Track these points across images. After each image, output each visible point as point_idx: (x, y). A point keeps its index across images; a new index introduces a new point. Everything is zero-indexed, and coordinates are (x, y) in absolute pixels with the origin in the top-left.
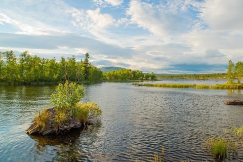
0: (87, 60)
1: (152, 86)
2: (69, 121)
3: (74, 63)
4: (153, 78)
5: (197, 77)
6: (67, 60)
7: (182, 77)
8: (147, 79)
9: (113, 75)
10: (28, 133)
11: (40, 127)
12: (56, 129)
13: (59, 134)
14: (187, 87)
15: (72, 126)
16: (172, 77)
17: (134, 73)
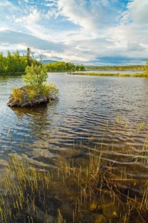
0: (28, 54)
1: (84, 74)
2: (39, 97)
3: (18, 57)
4: (83, 68)
5: (117, 68)
6: (12, 55)
7: (104, 68)
8: (77, 70)
9: (51, 67)
10: (9, 106)
11: (18, 101)
12: (30, 102)
13: (33, 106)
14: (112, 75)
15: (42, 100)
16: (97, 68)
17: (67, 64)
